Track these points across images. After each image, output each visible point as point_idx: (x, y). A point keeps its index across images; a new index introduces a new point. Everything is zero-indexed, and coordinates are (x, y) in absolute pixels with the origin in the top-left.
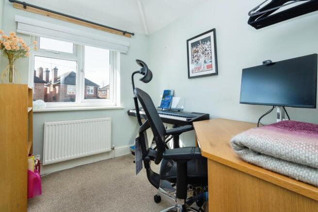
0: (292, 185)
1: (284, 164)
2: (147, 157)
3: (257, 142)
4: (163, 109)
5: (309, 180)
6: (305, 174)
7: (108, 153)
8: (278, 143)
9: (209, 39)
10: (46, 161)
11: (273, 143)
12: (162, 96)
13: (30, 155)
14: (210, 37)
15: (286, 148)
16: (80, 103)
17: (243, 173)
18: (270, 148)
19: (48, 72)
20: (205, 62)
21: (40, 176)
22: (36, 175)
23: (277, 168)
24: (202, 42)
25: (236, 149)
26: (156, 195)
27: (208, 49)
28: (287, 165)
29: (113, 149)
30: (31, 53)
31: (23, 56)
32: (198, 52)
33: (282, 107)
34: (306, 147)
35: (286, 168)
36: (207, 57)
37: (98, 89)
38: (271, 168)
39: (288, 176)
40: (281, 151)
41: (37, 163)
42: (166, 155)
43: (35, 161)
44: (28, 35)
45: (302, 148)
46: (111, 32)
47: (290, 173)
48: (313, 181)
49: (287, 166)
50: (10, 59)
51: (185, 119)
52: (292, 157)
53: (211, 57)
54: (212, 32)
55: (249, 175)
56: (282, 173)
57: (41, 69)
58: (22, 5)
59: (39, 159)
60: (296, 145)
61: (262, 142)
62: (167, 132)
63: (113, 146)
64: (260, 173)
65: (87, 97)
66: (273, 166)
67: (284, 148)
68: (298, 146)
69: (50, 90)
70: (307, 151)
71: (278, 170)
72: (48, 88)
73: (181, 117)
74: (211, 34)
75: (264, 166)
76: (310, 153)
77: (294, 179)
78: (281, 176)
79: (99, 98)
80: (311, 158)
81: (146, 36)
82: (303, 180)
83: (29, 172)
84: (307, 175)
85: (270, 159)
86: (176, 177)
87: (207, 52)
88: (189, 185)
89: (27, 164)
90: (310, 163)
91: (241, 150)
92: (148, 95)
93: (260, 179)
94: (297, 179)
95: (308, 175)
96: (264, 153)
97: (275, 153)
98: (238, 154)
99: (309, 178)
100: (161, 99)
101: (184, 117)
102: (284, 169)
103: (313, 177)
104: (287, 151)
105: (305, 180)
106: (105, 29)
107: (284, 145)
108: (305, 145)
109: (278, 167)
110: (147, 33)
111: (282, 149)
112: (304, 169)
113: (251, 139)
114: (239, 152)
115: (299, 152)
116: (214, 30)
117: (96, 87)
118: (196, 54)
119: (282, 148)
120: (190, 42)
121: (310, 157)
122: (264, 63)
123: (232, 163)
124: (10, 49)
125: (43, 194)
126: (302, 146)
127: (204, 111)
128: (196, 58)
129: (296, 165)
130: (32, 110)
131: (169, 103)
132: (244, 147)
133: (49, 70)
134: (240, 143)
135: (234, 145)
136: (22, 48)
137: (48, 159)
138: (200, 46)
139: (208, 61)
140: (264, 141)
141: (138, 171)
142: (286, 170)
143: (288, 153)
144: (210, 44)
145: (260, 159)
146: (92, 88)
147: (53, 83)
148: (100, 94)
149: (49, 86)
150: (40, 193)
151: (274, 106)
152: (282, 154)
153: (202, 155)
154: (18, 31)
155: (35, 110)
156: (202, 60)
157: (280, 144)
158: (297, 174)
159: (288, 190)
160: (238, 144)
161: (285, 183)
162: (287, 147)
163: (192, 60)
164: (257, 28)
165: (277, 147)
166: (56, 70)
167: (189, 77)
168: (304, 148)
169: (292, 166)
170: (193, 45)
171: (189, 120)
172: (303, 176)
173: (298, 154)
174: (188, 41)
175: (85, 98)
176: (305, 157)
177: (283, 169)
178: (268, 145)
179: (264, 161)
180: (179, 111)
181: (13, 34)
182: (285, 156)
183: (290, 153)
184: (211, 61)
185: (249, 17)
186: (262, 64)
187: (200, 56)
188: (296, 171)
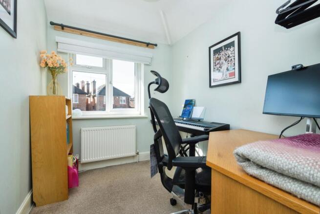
0: (292, 203)
1: (287, 180)
2: (161, 163)
3: (259, 155)
4: (185, 119)
5: (312, 199)
6: (308, 193)
7: (133, 157)
8: (282, 157)
9: (232, 44)
10: (83, 160)
11: (276, 157)
12: (183, 106)
13: (70, 154)
14: (234, 42)
15: (289, 164)
16: (110, 111)
17: (244, 185)
18: (272, 162)
19: (88, 84)
20: (228, 70)
21: (78, 171)
22: (74, 171)
23: (278, 183)
24: (225, 48)
25: (238, 160)
26: (172, 199)
27: (231, 55)
28: (291, 181)
29: (138, 154)
30: (69, 69)
31: (62, 72)
32: (220, 59)
33: (312, 119)
34: (313, 164)
35: (288, 184)
36: (230, 65)
37: (130, 99)
38: (272, 183)
39: (290, 193)
40: (283, 166)
41: (75, 161)
42: (175, 162)
43: (74, 159)
44: (66, 53)
45: (308, 164)
46: (136, 45)
47: (292, 190)
48: (317, 201)
49: (289, 182)
50: (53, 75)
51: (202, 129)
52: (295, 173)
53: (234, 64)
54: (237, 37)
55: (249, 187)
56: (284, 189)
57: (83, 82)
58: (61, 27)
59: (78, 158)
60: (302, 160)
61: (264, 155)
62: (183, 141)
63: (138, 151)
64: (260, 187)
65: (115, 107)
66: (275, 181)
67: (288, 162)
68: (304, 162)
69: (90, 100)
70: (313, 168)
71: (279, 185)
72: (89, 98)
73: (200, 126)
74: (235, 39)
75: (266, 180)
76: (316, 171)
77: (295, 196)
78: (282, 192)
79: (130, 107)
80: (317, 176)
81: (169, 45)
82: (306, 199)
83: (69, 168)
84: (310, 193)
85: (272, 173)
86: (184, 183)
87: (230, 59)
88: (200, 193)
89: (67, 162)
90: (315, 181)
91: (244, 162)
92: (165, 105)
93: (260, 193)
94: (299, 197)
95: (312, 195)
96: (267, 166)
97: (277, 168)
98: (241, 166)
99: (312, 197)
100: (182, 109)
101: (202, 127)
102: (287, 185)
103: (317, 196)
104: (290, 166)
105: (308, 199)
106: (130, 43)
107: (288, 159)
108: (312, 161)
109: (280, 183)
110: (170, 43)
111: (285, 164)
112: (308, 188)
113: (254, 151)
114: (242, 164)
115: (304, 169)
116: (238, 34)
117: (128, 97)
118: (218, 62)
119: (286, 162)
120: (212, 49)
121: (315, 175)
122: (293, 67)
123: (234, 175)
124: (52, 66)
125: (79, 186)
126: (308, 162)
127: (224, 121)
128: (218, 66)
129: (300, 182)
130: (71, 117)
131: (190, 112)
132: (247, 160)
133: (89, 83)
134: (242, 155)
135: (237, 156)
136: (61, 65)
137: (84, 159)
138: (223, 53)
139: (231, 69)
140: (267, 154)
141: (152, 175)
142: (288, 187)
143: (291, 169)
144: (234, 50)
145: (262, 173)
146: (124, 98)
147: (92, 94)
148: (131, 104)
149: (89, 97)
150: (78, 185)
151: (302, 117)
152: (284, 169)
153: (207, 165)
154: (59, 50)
155: (73, 117)
156: (224, 67)
157: (284, 158)
158: (299, 192)
159: (287, 207)
160: (241, 155)
161: (285, 200)
162: (291, 162)
163: (214, 69)
164: (288, 27)
165: (280, 162)
166: (94, 82)
167: (210, 86)
168: (311, 164)
169: (296, 183)
170: (216, 52)
171: (206, 129)
172: (306, 194)
173: (302, 170)
174: (210, 48)
175: (114, 108)
176: (310, 174)
177: (285, 185)
178: (270, 159)
179: (266, 175)
180: (199, 120)
181: (53, 53)
182: (287, 172)
183: (293, 169)
184: (234, 69)
185: (277, 15)
186: (290, 69)
187: (222, 63)
188: (298, 188)
